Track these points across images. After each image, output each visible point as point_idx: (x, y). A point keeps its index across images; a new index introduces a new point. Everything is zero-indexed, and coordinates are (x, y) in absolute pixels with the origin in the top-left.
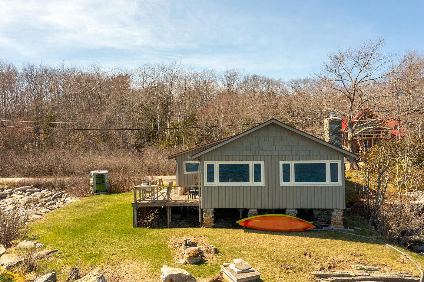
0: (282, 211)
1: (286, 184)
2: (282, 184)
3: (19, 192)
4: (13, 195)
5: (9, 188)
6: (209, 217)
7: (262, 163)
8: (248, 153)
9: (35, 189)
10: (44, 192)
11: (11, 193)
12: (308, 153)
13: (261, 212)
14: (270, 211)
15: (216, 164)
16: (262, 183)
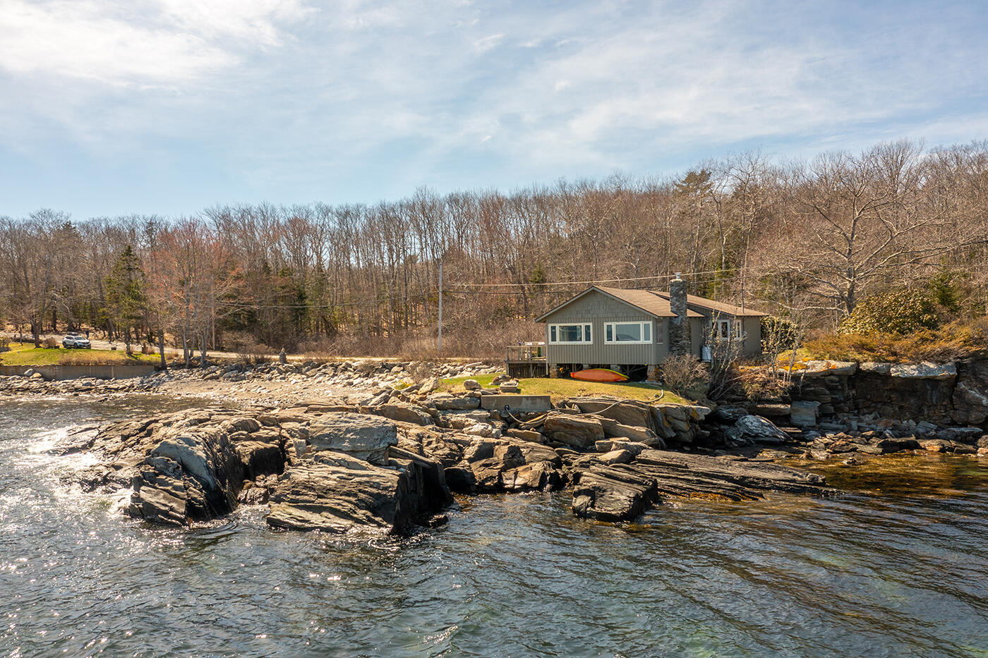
0: (608, 367)
1: (609, 343)
2: (606, 342)
3: (469, 369)
4: (464, 372)
5: (461, 365)
6: (553, 371)
7: (591, 324)
8: (580, 316)
9: (484, 366)
10: (493, 368)
11: (462, 370)
12: (625, 315)
13: (593, 367)
14: (599, 366)
15: (557, 326)
16: (591, 342)
